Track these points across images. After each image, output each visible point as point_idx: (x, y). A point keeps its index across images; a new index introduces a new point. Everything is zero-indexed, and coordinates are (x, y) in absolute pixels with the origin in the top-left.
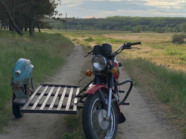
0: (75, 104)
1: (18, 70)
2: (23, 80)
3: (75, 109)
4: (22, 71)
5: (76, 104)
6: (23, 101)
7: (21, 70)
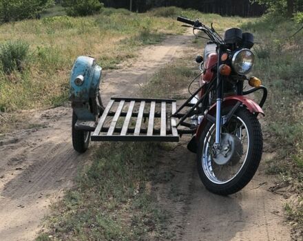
0: (174, 127)
1: (79, 75)
2: (88, 91)
3: (175, 133)
4: (86, 76)
5: (176, 127)
6: (91, 124)
7: (84, 76)
